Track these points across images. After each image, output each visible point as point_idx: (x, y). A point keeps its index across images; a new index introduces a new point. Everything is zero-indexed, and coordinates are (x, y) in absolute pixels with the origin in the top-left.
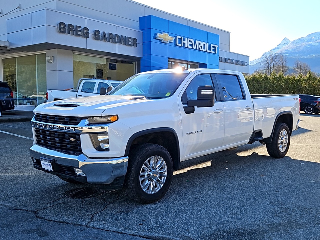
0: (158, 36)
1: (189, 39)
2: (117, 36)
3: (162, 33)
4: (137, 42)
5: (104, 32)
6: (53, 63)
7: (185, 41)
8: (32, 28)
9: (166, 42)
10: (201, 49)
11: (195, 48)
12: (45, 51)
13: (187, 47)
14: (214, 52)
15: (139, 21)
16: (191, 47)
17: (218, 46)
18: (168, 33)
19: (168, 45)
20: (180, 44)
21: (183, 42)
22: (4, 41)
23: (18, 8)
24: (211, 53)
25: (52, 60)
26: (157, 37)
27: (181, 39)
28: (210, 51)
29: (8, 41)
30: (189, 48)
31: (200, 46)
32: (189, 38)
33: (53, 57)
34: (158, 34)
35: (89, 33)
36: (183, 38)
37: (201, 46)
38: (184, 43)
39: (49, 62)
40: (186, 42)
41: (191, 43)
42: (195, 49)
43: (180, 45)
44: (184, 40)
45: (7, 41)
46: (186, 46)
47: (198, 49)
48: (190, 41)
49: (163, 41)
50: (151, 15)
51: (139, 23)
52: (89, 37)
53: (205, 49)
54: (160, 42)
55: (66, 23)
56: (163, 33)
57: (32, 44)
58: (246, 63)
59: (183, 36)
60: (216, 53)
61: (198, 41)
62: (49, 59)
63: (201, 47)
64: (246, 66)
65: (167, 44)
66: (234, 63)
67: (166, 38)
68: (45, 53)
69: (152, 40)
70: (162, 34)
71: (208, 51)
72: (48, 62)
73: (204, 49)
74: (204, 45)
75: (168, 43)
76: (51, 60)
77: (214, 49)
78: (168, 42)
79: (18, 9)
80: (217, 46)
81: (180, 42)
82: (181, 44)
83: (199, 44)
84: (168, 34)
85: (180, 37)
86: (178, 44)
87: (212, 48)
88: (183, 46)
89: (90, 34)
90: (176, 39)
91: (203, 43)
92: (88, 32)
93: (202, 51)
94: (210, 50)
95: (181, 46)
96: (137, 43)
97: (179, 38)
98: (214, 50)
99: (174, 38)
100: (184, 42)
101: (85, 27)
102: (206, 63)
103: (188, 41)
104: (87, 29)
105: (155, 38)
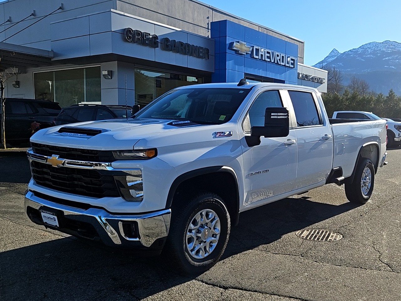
0: (235, 45)
1: (266, 51)
2: (188, 45)
4: (209, 52)
5: (174, 41)
6: (111, 79)
8: (89, 35)
9: (243, 53)
10: (279, 63)
11: (273, 61)
12: (99, 63)
13: (265, 60)
16: (269, 60)
18: (245, 42)
19: (245, 57)
21: (260, 53)
24: (289, 67)
26: (233, 47)
27: (259, 49)
28: (288, 65)
32: (267, 49)
33: (111, 71)
35: (158, 41)
38: (262, 55)
39: (106, 78)
41: (269, 55)
43: (257, 57)
44: (262, 51)
47: (276, 62)
48: (268, 53)
50: (226, 20)
52: (158, 47)
54: (235, 53)
58: (324, 79)
59: (260, 46)
60: (295, 67)
61: (276, 52)
62: (107, 74)
63: (280, 60)
64: (324, 83)
65: (243, 56)
66: (311, 80)
68: (100, 66)
69: (228, 51)
70: (239, 44)
71: (287, 65)
73: (283, 62)
75: (244, 55)
76: (109, 76)
77: (292, 62)
78: (245, 54)
79: (60, 9)
80: (295, 59)
81: (257, 54)
82: (259, 56)
83: (278, 56)
86: (255, 57)
88: (260, 58)
90: (253, 49)
91: (282, 55)
96: (209, 54)
97: (256, 49)
98: (293, 64)
99: (251, 49)
100: (262, 53)
101: (154, 34)
102: (284, 80)
103: (266, 52)
104: (155, 37)
105: (231, 48)
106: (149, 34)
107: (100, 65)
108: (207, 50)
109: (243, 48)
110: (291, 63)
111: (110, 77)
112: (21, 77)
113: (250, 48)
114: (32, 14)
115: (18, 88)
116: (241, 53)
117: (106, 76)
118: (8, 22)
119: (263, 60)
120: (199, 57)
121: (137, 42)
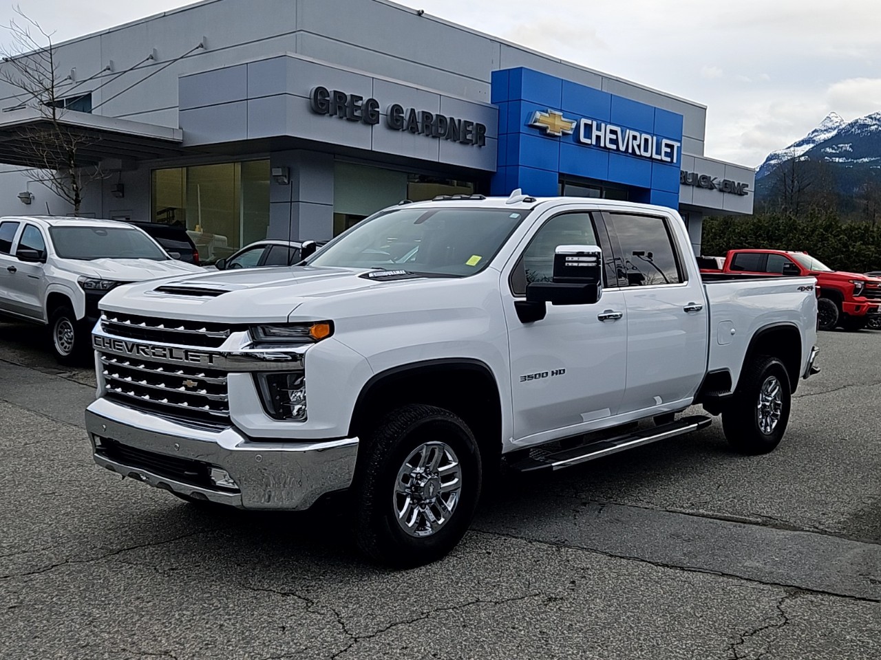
0: (538, 118)
1: (610, 127)
2: (441, 119)
3: (547, 112)
4: (484, 133)
5: (413, 111)
6: (289, 183)
7: (600, 131)
8: (247, 100)
9: (556, 134)
10: (638, 153)
11: (622, 148)
14: (668, 159)
15: (490, 82)
16: (614, 147)
17: (679, 144)
18: (561, 110)
19: (560, 141)
20: (588, 138)
21: (595, 133)
22: (172, 129)
23: (201, 46)
24: (661, 160)
25: (286, 176)
26: (535, 122)
27: (591, 125)
28: (658, 157)
29: (180, 128)
30: (609, 149)
31: (636, 143)
32: (611, 124)
33: (289, 169)
34: (538, 115)
35: (378, 112)
36: (595, 124)
37: (638, 144)
38: (598, 138)
39: (280, 181)
40: (601, 134)
41: (614, 137)
42: (622, 152)
43: (588, 141)
44: (599, 129)
45: (177, 128)
46: (602, 145)
47: (630, 151)
48: (612, 132)
49: (548, 131)
50: (522, 68)
51: (490, 85)
52: (378, 123)
53: (647, 152)
54: (540, 134)
55: (330, 89)
56: (549, 110)
57: (246, 139)
58: (747, 186)
59: (595, 119)
60: (675, 161)
61: (631, 131)
62: (281, 174)
63: (639, 146)
64: (747, 194)
65: (558, 139)
66: (716, 188)
67: (554, 125)
69: (523, 129)
70: (547, 115)
71: (655, 156)
72: (277, 182)
73: (646, 150)
74: (646, 140)
75: (559, 137)
76: (284, 178)
77: (669, 150)
78: (561, 134)
79: (200, 48)
80: (676, 144)
81: (588, 135)
82: (591, 139)
83: (635, 138)
84: (561, 114)
85: (589, 122)
86: (583, 139)
87: (664, 149)
88: (594, 143)
90: (578, 127)
91: (644, 136)
92: (377, 109)
93: (641, 156)
94: (660, 154)
95: (591, 144)
96: (485, 135)
97: (586, 125)
98: (670, 155)
99: (574, 125)
100: (598, 133)
101: (371, 97)
102: (649, 187)
103: (608, 131)
104: (373, 103)
105: (529, 123)
106: (361, 98)
107: (268, 158)
108: (481, 128)
109: (556, 123)
110: (666, 152)
111: (286, 181)
112: (128, 177)
113: (572, 123)
114: (151, 55)
115: (120, 197)
116: (552, 132)
117: (279, 178)
118: (107, 71)
119: (602, 147)
120: (465, 142)
121: (336, 114)
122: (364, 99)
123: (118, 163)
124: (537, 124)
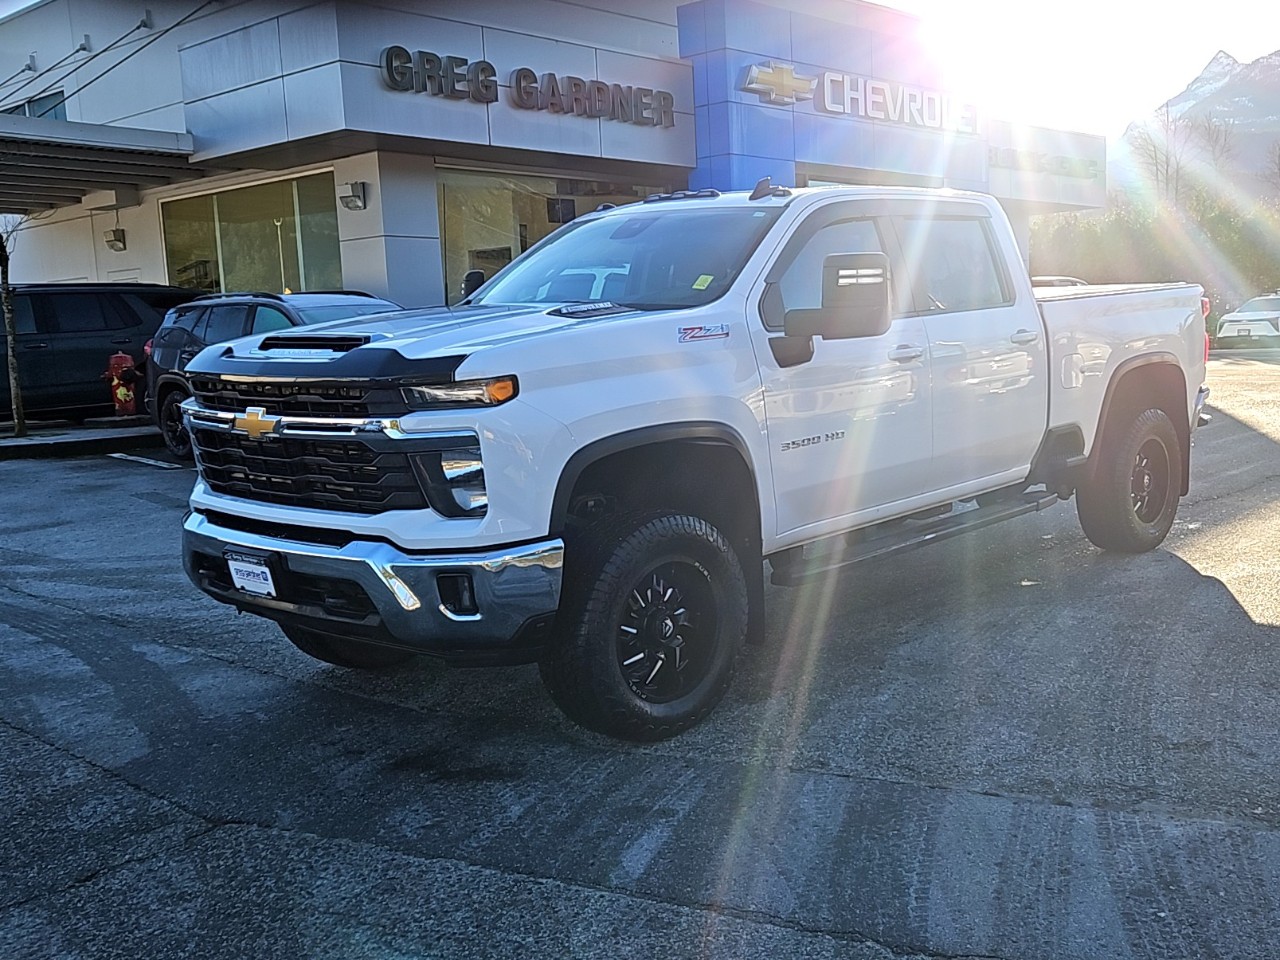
0: (756, 75)
1: (872, 83)
2: (600, 87)
3: (769, 67)
4: (672, 105)
5: (552, 76)
6: (365, 208)
7: (857, 90)
8: (283, 76)
9: (786, 99)
10: (920, 122)
11: (894, 116)
12: (330, 162)
13: (866, 116)
14: (968, 129)
15: (676, 24)
16: (880, 114)
18: (791, 62)
19: (793, 111)
20: (839, 103)
21: (848, 94)
22: (177, 134)
24: (957, 132)
25: (359, 198)
26: (749, 83)
27: (843, 82)
28: (952, 126)
29: (188, 132)
30: (873, 119)
31: (915, 107)
32: (874, 77)
33: (363, 184)
34: (755, 71)
35: (496, 82)
36: (847, 80)
37: (919, 107)
38: (854, 100)
39: (350, 205)
40: (859, 95)
41: (880, 98)
42: (893, 121)
43: (838, 108)
44: (854, 88)
45: (185, 132)
46: (862, 113)
47: (907, 119)
48: (877, 90)
49: (773, 96)
51: (676, 30)
52: (497, 100)
53: (933, 120)
54: (761, 102)
55: (412, 50)
56: (772, 63)
57: (286, 140)
58: (1096, 164)
59: (848, 73)
61: (907, 88)
62: (351, 194)
63: (920, 112)
65: (790, 108)
66: (1047, 170)
67: (783, 85)
68: (332, 172)
69: (733, 95)
70: (769, 70)
71: (946, 125)
72: (347, 206)
73: (931, 117)
74: (931, 102)
75: (793, 104)
77: (967, 116)
78: (794, 100)
81: (838, 98)
82: (843, 104)
83: (913, 98)
84: (793, 68)
85: (839, 77)
86: (830, 106)
87: (961, 114)
88: (848, 111)
89: (499, 88)
90: (821, 85)
91: (928, 94)
92: (493, 78)
93: (923, 127)
95: (844, 113)
96: (673, 109)
97: (832, 81)
98: (970, 122)
99: (814, 84)
100: (854, 94)
101: (481, 59)
103: (869, 90)
104: (487, 68)
105: (743, 86)
106: (465, 62)
107: (331, 169)
108: (666, 97)
109: (785, 83)
111: (360, 204)
112: (129, 217)
113: (810, 80)
114: (142, 21)
115: (121, 250)
116: (779, 97)
117: (349, 199)
118: (81, 52)
119: (862, 117)
120: (641, 122)
121: (426, 90)
122: (469, 62)
123: (109, 197)
124: (753, 86)
